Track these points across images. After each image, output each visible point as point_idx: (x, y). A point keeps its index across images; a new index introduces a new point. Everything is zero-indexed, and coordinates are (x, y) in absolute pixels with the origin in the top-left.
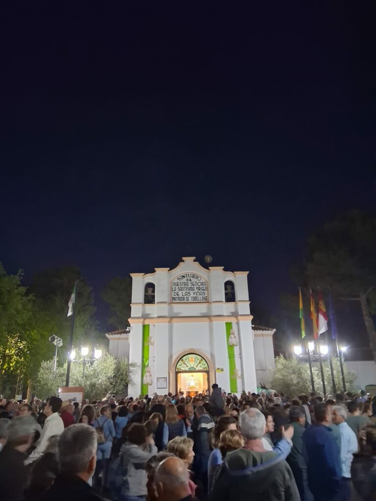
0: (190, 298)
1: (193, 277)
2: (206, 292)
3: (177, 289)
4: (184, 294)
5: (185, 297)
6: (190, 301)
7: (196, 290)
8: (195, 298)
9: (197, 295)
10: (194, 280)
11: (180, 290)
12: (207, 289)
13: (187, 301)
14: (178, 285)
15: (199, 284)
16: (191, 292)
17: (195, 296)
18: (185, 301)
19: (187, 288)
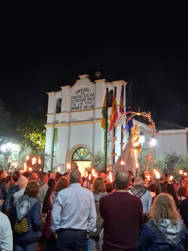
0: (82, 107)
1: (86, 90)
2: (93, 101)
3: (75, 100)
4: (79, 105)
5: (80, 106)
6: (83, 109)
7: (87, 101)
8: (86, 107)
9: (87, 104)
10: (86, 93)
11: (77, 101)
12: (94, 99)
13: (81, 110)
14: (75, 98)
15: (89, 95)
16: (84, 102)
17: (86, 105)
18: (80, 109)
19: (81, 100)
